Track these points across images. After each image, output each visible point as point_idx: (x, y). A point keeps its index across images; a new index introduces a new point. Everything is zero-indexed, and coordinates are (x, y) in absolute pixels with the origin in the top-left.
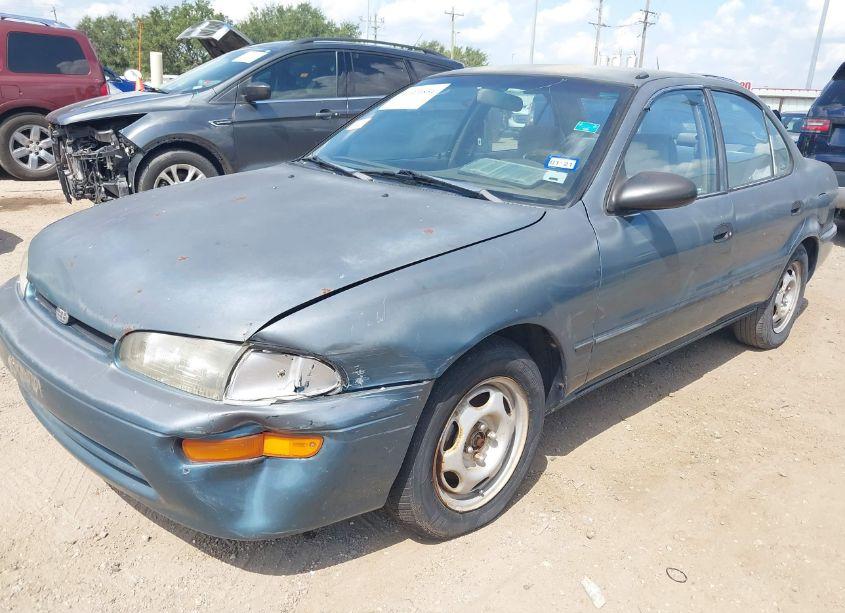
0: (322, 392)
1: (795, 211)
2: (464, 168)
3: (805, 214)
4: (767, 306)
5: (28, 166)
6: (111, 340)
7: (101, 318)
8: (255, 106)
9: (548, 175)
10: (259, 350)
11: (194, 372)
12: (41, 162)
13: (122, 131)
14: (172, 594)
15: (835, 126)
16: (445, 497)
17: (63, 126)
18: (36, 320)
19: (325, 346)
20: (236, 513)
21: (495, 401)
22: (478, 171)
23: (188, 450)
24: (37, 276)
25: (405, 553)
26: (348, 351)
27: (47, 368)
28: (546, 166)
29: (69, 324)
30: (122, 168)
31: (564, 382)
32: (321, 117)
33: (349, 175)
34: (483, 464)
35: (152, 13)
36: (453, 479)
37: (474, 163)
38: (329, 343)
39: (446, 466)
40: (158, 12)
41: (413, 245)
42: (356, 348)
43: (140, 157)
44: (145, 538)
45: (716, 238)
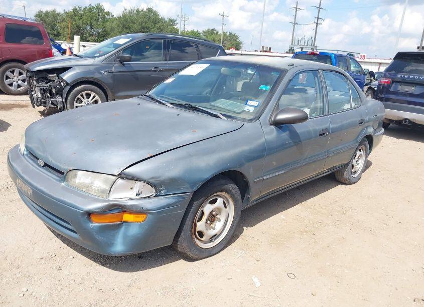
0: (147, 196)
1: (361, 123)
2: (213, 103)
3: (366, 125)
4: (348, 165)
5: (13, 88)
6: (62, 173)
7: (58, 164)
8: (124, 65)
9: (247, 108)
10: (122, 178)
11: (96, 187)
12: (19, 86)
13: (60, 75)
14: (83, 279)
15: (393, 82)
16: (197, 241)
17: (32, 72)
18: (30, 165)
19: (149, 177)
20: (111, 244)
21: (220, 202)
22: (218, 105)
23: (93, 218)
24: (30, 145)
25: (180, 265)
26: (158, 179)
27: (35, 184)
28: (246, 104)
29: (44, 166)
30: (59, 92)
31: (250, 195)
32: (155, 71)
33: (164, 104)
34: (214, 229)
35: (73, 10)
36: (201, 234)
37: (217, 101)
38: (151, 176)
39: (198, 229)
40: (76, 9)
41: (187, 137)
42: (162, 179)
43: (68, 87)
44: (72, 257)
45: (320, 135)
